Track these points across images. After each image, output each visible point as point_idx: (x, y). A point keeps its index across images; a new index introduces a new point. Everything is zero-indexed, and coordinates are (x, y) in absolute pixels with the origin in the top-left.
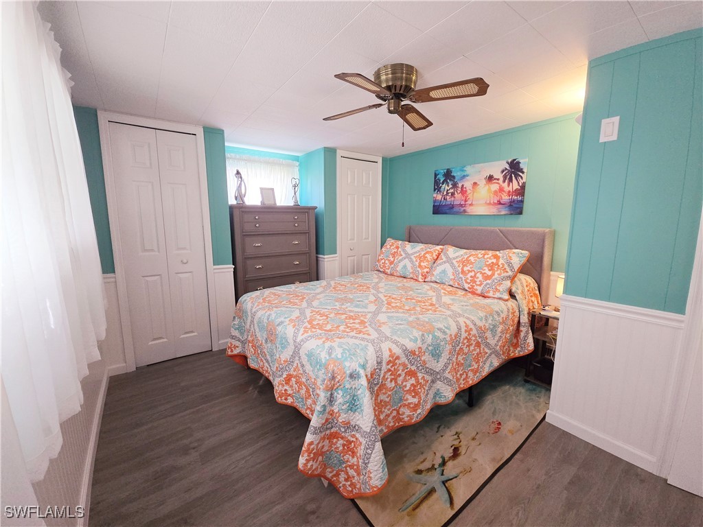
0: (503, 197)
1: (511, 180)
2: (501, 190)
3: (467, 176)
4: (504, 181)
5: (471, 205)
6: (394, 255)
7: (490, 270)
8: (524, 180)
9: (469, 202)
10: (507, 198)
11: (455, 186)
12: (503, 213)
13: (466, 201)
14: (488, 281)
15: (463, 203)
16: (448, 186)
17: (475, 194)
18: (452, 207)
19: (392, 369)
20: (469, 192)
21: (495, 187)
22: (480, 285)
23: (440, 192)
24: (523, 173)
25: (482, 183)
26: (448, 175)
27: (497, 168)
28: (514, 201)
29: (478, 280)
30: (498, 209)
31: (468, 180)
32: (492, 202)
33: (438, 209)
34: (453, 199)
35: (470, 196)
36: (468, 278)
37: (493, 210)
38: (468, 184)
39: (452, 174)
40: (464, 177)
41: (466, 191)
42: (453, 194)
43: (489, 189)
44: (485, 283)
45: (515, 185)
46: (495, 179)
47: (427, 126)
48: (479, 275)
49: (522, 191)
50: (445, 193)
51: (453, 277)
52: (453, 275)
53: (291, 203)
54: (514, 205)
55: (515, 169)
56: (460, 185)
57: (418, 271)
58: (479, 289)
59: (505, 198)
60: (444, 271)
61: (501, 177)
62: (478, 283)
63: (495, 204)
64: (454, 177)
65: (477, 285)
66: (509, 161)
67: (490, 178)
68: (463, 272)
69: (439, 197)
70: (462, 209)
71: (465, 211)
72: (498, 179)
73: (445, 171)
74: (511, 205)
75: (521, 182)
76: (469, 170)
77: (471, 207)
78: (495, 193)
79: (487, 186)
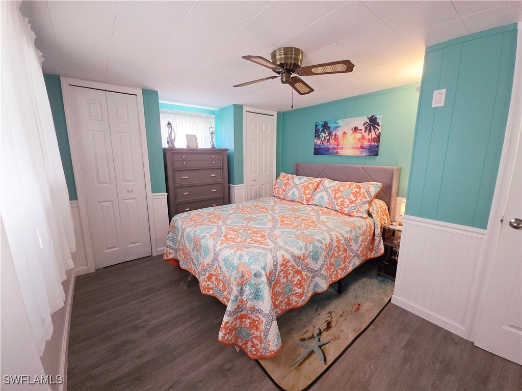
0: (365, 143)
1: (370, 131)
2: (363, 138)
3: (339, 127)
4: (365, 132)
5: (342, 148)
6: (285, 185)
7: (354, 197)
8: (380, 131)
9: (340, 146)
10: (367, 144)
11: (330, 134)
12: (364, 154)
13: (338, 145)
14: (353, 205)
15: (336, 147)
16: (325, 134)
17: (345, 140)
18: (328, 149)
19: (285, 270)
20: (340, 138)
21: (359, 136)
22: (347, 207)
23: (320, 138)
24: (379, 125)
25: (350, 132)
26: (325, 126)
27: (361, 122)
28: (372, 146)
29: (346, 204)
30: (361, 151)
31: (339, 130)
32: (356, 146)
33: (318, 151)
34: (328, 144)
35: (341, 142)
36: (338, 203)
37: (357, 153)
38: (339, 133)
39: (328, 126)
40: (337, 127)
41: (338, 138)
42: (328, 140)
43: (355, 137)
44: (351, 206)
45: (373, 135)
46: (359, 130)
47: (310, 92)
48: (346, 200)
49: (378, 139)
50: (323, 139)
51: (328, 202)
52: (328, 200)
53: (209, 147)
54: (373, 149)
55: (373, 122)
56: (334, 134)
57: (303, 197)
58: (346, 211)
59: (366, 144)
60: (322, 197)
61: (363, 128)
62: (346, 206)
63: (358, 148)
64: (329, 128)
65: (345, 207)
66: (369, 117)
67: (356, 129)
68: (335, 198)
69: (319, 142)
70: (335, 151)
71: (337, 153)
72: (361, 130)
73: (323, 123)
74: (370, 149)
75: (377, 132)
76: (340, 122)
77: (342, 150)
78: (359, 139)
79: (353, 136)
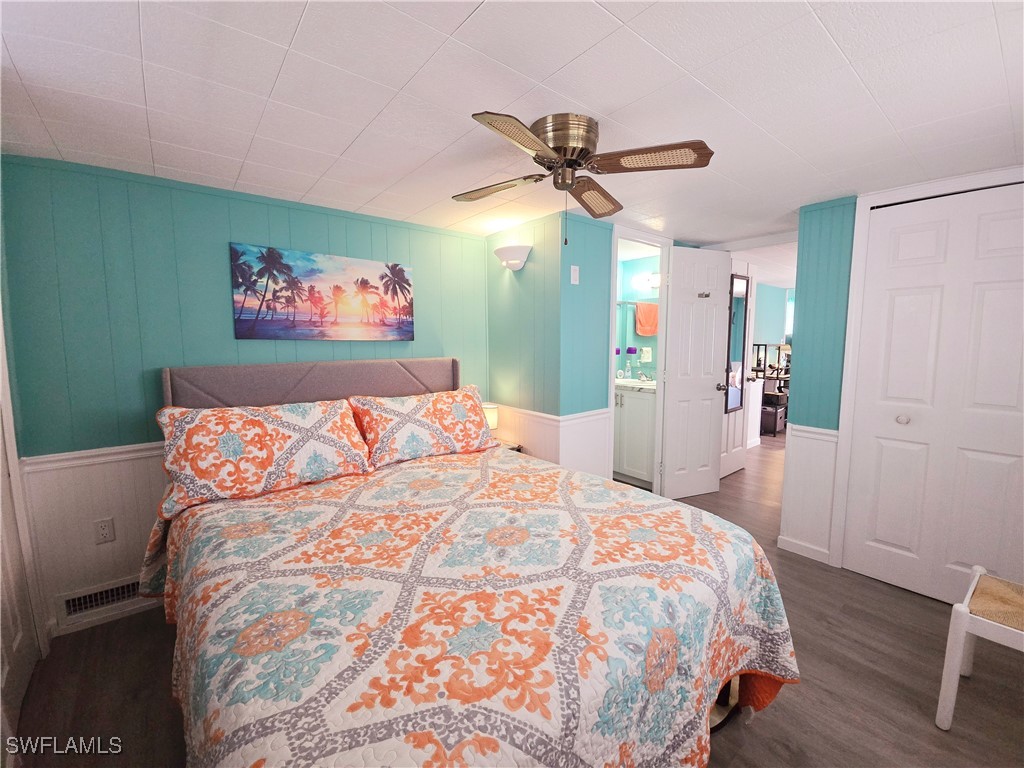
0: (388, 316)
1: (395, 293)
2: (383, 304)
3: (321, 272)
4: (386, 293)
5: (335, 323)
8: (412, 295)
9: (329, 319)
10: (393, 317)
11: (293, 284)
12: (390, 338)
13: (322, 316)
15: (316, 318)
16: (276, 283)
17: (340, 305)
18: (293, 325)
20: (326, 300)
21: (373, 299)
23: (255, 292)
24: (410, 285)
25: (351, 289)
26: (272, 261)
27: (375, 271)
28: (403, 322)
30: (382, 332)
31: (322, 280)
32: (371, 321)
34: (291, 310)
35: (330, 308)
37: (375, 334)
38: (323, 287)
39: (284, 261)
40: (312, 272)
41: (321, 299)
42: (290, 301)
43: (364, 301)
45: (401, 301)
46: (372, 287)
49: (409, 309)
50: (269, 296)
52: (434, 437)
54: (405, 328)
55: (397, 279)
56: (306, 285)
57: (357, 455)
59: (391, 317)
60: (413, 437)
61: (380, 284)
63: (375, 325)
64: (289, 268)
66: (390, 265)
67: (364, 284)
69: (253, 303)
70: (316, 331)
71: (322, 334)
72: (377, 288)
73: (264, 251)
74: (399, 328)
75: (409, 297)
76: (321, 261)
77: (335, 328)
78: (375, 307)
79: (360, 297)
